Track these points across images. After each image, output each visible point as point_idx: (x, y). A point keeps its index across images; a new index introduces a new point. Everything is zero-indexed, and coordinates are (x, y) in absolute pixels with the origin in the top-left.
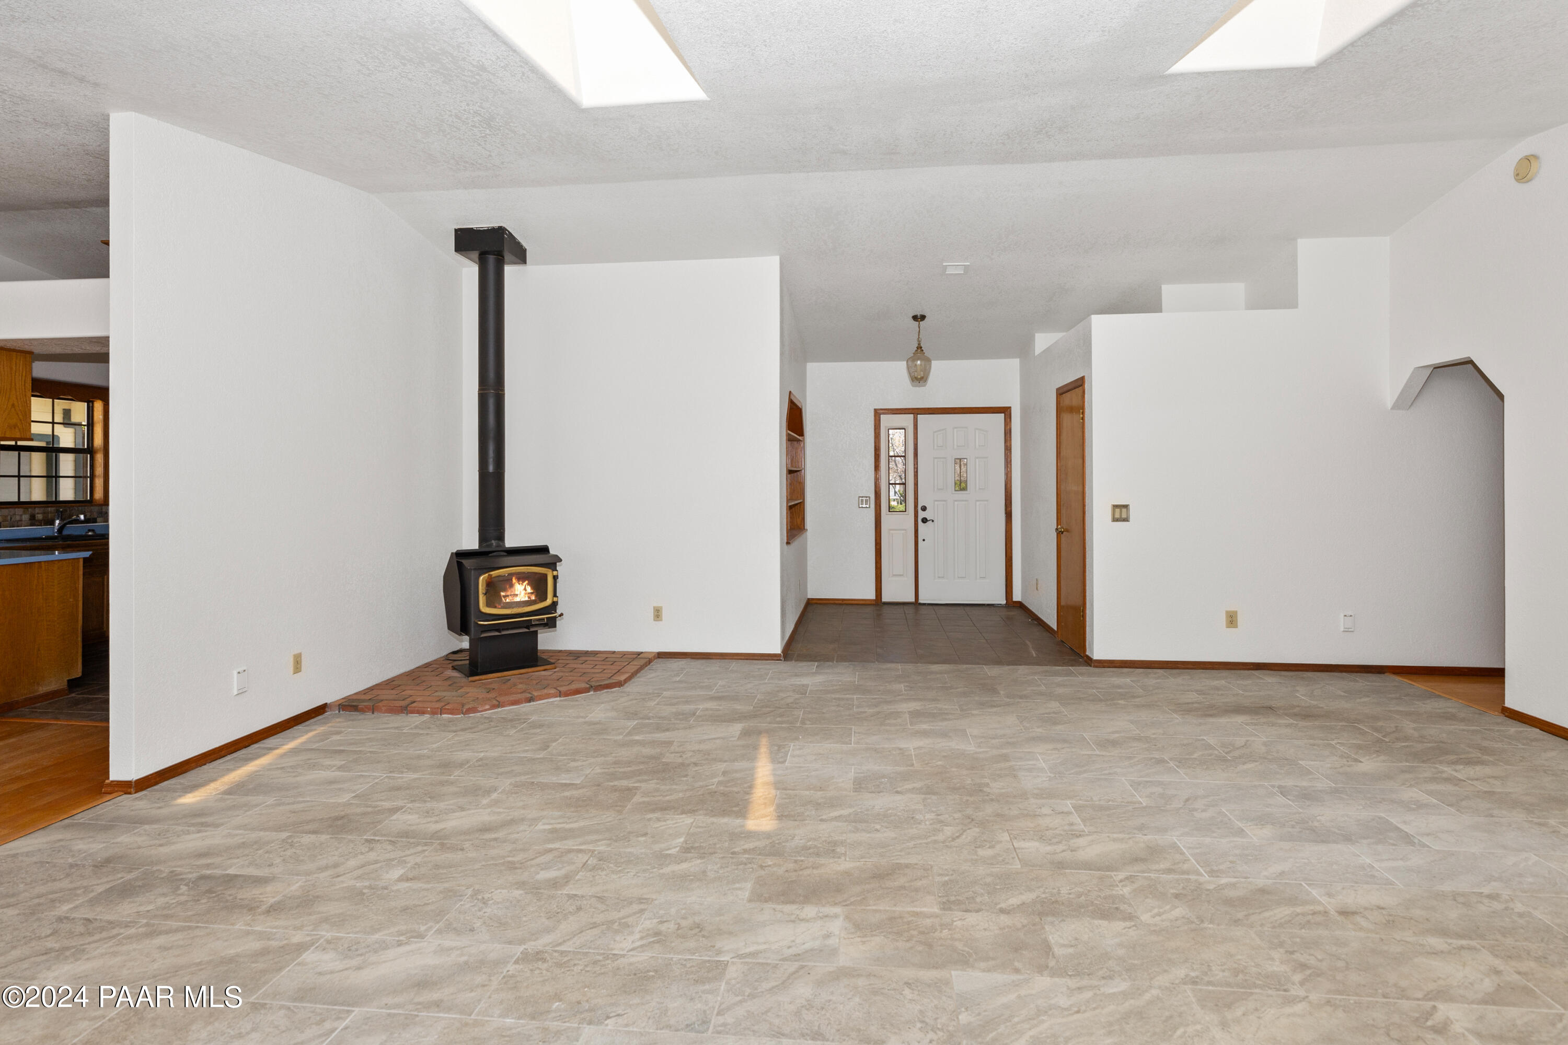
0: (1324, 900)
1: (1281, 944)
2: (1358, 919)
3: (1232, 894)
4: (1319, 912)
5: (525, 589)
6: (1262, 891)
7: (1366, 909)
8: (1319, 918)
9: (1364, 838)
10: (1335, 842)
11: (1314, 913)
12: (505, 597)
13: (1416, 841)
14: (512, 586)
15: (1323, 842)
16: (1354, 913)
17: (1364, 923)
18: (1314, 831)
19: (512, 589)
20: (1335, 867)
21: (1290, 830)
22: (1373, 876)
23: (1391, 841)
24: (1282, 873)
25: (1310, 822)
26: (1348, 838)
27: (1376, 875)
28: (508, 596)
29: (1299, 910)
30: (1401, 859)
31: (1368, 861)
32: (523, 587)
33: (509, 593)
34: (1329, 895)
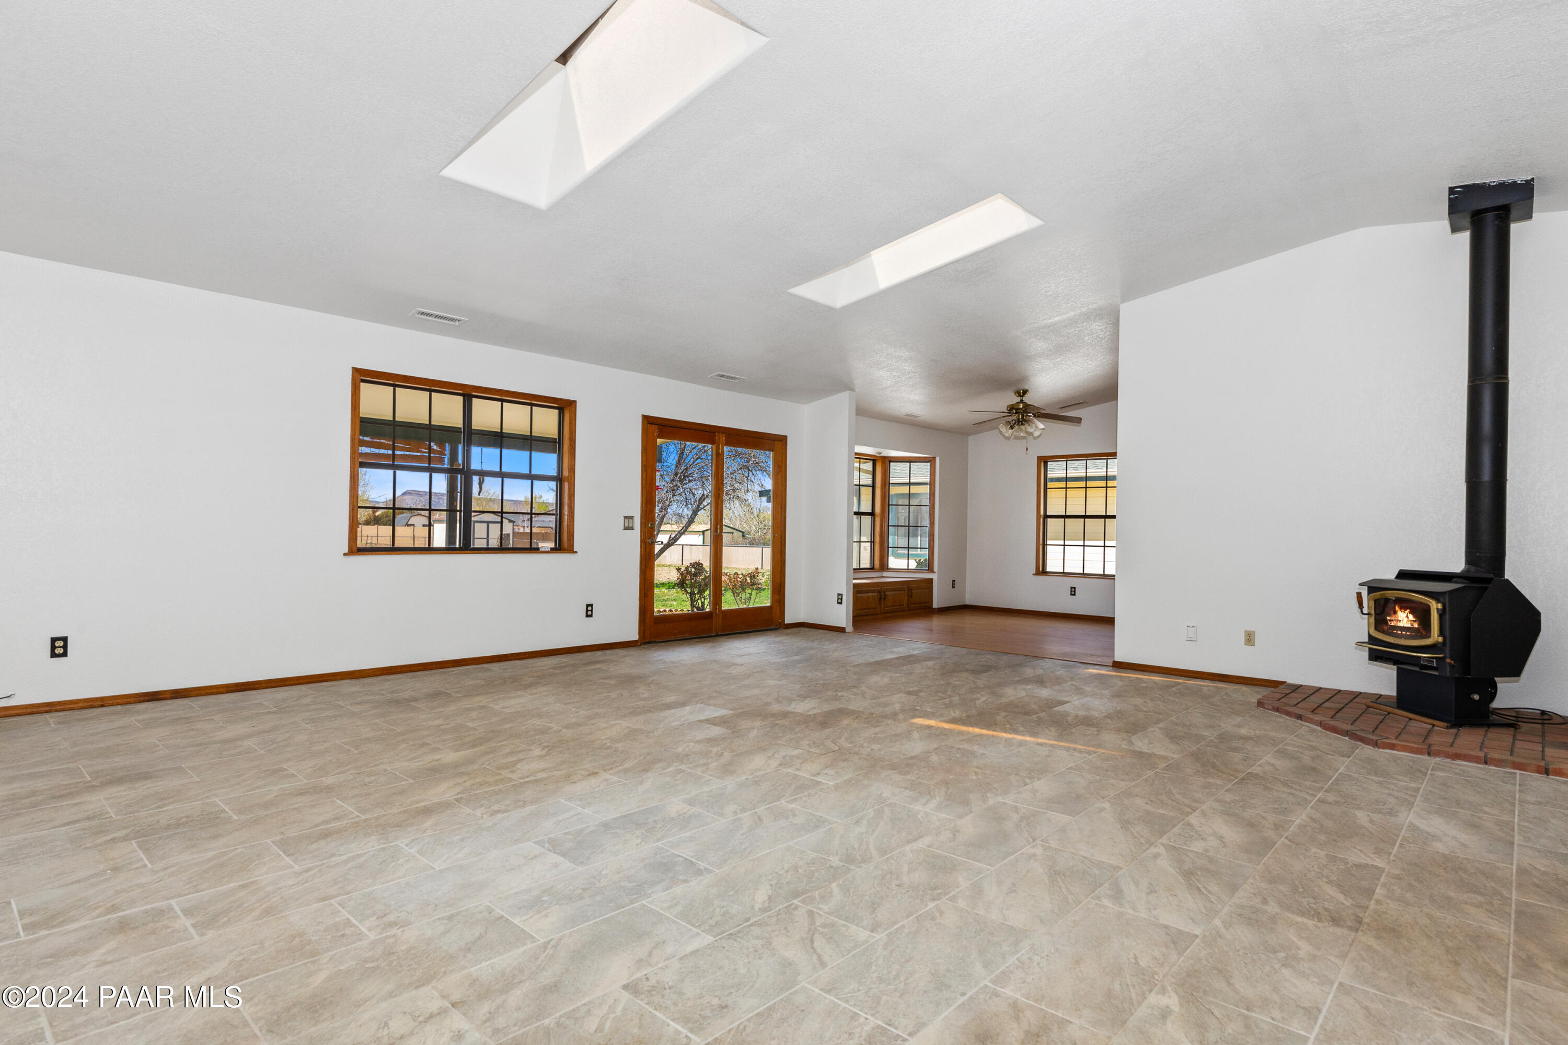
0: (609, 777)
1: (622, 752)
2: (587, 773)
3: (661, 764)
4: (609, 770)
5: (1407, 617)
6: (646, 771)
7: (583, 779)
8: (607, 767)
9: (592, 832)
10: (616, 819)
11: (612, 769)
12: (1391, 620)
13: (547, 845)
14: (1395, 612)
15: (625, 816)
16: (589, 775)
17: (583, 772)
18: (636, 824)
19: (1396, 616)
20: (609, 799)
21: (656, 818)
22: (581, 800)
23: (569, 837)
24: (641, 783)
25: (644, 832)
26: (607, 826)
27: (579, 802)
28: (1392, 620)
29: (621, 768)
30: (561, 821)
31: (586, 811)
32: (1406, 615)
33: (1393, 618)
34: (606, 780)
